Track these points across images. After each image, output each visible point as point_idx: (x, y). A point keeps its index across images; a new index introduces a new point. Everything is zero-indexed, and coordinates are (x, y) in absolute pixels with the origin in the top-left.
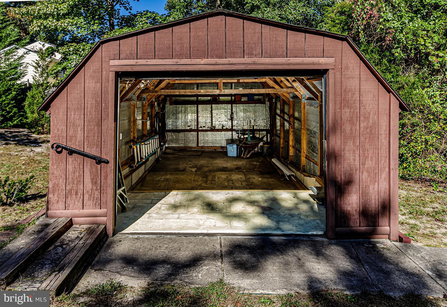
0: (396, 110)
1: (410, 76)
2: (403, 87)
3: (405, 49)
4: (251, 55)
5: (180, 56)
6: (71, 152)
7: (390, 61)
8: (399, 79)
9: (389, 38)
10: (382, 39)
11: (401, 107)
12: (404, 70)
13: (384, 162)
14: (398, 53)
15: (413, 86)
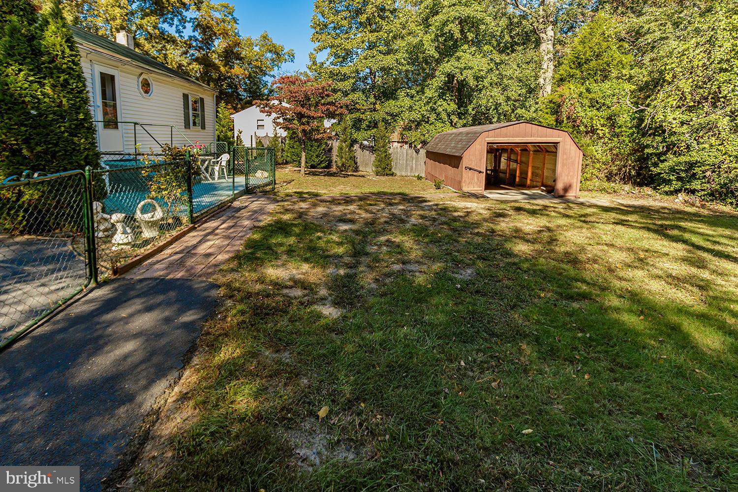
0: (582, 156)
1: (587, 140)
2: (583, 146)
3: (586, 126)
4: (534, 137)
5: (509, 137)
6: (470, 169)
7: (577, 132)
8: (581, 142)
9: (578, 121)
10: (575, 121)
11: (584, 155)
12: (585, 136)
13: (576, 173)
14: (582, 128)
15: (588, 145)
